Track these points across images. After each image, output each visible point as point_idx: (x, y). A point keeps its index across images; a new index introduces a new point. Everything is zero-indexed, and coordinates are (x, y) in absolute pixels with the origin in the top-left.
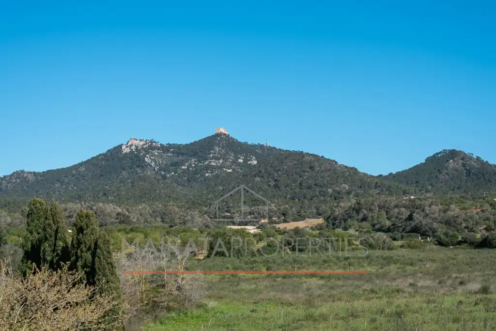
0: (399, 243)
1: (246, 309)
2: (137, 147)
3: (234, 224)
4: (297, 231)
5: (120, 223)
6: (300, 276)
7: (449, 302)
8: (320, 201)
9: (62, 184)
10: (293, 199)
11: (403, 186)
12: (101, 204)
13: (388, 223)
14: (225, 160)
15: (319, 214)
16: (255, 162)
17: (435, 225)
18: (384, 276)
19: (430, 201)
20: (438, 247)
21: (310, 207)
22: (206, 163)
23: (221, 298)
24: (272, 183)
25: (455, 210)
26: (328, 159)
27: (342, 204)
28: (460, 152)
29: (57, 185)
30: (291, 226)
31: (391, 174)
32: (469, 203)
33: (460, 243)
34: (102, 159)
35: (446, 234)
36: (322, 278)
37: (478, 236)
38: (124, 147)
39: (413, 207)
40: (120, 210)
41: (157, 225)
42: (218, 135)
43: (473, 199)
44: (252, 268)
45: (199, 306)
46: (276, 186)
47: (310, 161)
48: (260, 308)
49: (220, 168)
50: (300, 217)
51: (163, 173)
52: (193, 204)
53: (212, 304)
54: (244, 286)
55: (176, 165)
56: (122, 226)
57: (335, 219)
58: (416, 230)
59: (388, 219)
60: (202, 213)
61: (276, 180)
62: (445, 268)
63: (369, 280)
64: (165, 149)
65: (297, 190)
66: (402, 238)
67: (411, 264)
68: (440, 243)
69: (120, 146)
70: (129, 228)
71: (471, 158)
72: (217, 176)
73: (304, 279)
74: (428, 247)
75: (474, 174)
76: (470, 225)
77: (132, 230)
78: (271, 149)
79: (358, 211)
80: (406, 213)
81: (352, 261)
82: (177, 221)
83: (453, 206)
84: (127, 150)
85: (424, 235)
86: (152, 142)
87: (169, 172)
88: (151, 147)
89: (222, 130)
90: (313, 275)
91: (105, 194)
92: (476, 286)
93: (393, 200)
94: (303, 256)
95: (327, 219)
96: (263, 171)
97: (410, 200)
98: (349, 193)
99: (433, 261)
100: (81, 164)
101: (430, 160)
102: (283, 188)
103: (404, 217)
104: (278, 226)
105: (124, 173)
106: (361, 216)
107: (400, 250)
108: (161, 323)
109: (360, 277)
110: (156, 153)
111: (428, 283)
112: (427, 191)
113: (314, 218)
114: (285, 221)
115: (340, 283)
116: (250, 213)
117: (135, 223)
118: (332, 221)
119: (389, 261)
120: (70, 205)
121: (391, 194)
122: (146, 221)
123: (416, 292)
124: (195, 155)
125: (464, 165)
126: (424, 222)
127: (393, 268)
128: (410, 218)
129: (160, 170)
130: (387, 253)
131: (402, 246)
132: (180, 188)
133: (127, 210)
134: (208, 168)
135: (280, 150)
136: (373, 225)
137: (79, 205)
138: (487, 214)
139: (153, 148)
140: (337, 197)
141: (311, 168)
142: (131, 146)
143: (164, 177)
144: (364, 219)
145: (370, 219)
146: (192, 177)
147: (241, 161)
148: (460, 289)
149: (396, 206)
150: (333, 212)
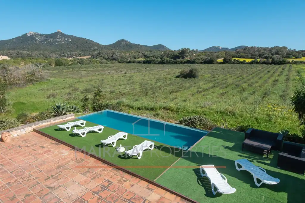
0: (109, 62)
1: (62, 80)
2: (32, 34)
3: (66, 57)
4: (81, 59)
5: (29, 56)
6: (81, 71)
7: (116, 76)
8: (90, 52)
9: (8, 44)
10: (82, 50)
11: (112, 48)
12: (21, 51)
13: (107, 57)
14: (61, 39)
15: (89, 55)
16: (71, 40)
17: (118, 58)
18: (103, 70)
19: (117, 52)
20: (119, 63)
21: (87, 53)
22: (56, 40)
23: (56, 77)
24: (76, 46)
25: (123, 54)
26: (91, 40)
27: (95, 52)
28: (125, 40)
29: (6, 45)
30: (80, 58)
31: (108, 45)
32: (126, 53)
33: (124, 62)
34: (21, 38)
35: (121, 60)
36: (87, 71)
37: (128, 60)
38: (28, 34)
39: (113, 53)
40: (28, 53)
41: (41, 57)
42: (58, 32)
43: (128, 51)
44: (68, 69)
45: (47, 80)
46: (77, 47)
47: (86, 41)
48: (66, 80)
49: (60, 41)
50: (84, 55)
51: (42, 42)
52: (53, 51)
53: (52, 79)
54: (64, 74)
55: (46, 40)
56: (30, 58)
57: (94, 56)
58: (114, 59)
59: (107, 56)
60: (55, 54)
61: (77, 46)
62: (118, 68)
63: (99, 72)
64: (42, 35)
65: (83, 48)
66: (111, 61)
67: (111, 67)
68: (119, 62)
69: (27, 34)
70: (32, 58)
71: (127, 42)
72: (59, 44)
73: (82, 72)
74: (116, 63)
75: (128, 46)
76: (127, 58)
77: (33, 59)
78: (75, 37)
79: (99, 54)
80: (111, 55)
81: (95, 67)
82: (48, 56)
83: (122, 53)
84: (29, 35)
85: (116, 60)
86: (37, 33)
87: (44, 42)
88: (37, 34)
89: (59, 31)
90: (84, 71)
91: (23, 48)
92: (124, 72)
93: (108, 51)
94: (83, 66)
95: (91, 56)
96: (73, 43)
97: (113, 52)
98: (97, 49)
99: (116, 66)
100: (14, 39)
101: (118, 42)
102: (79, 48)
103: (111, 56)
104: (78, 58)
105: (29, 42)
106: (100, 55)
107: (109, 64)
108: (34, 85)
109: (97, 71)
110: (39, 36)
111: (113, 72)
112: (117, 49)
113: (88, 55)
114: (80, 56)
115: (91, 72)
116: (70, 54)
117: (34, 57)
118: (93, 57)
119: (106, 66)
120: (11, 51)
121: (108, 50)
122: (38, 56)
123: (109, 74)
124: (52, 37)
125: (126, 43)
126: (116, 57)
127: (106, 68)
128: (112, 56)
129: (41, 41)
130: (106, 65)
131: (110, 63)
132: (48, 47)
133: (31, 53)
134: (56, 41)
135: (78, 37)
136: (103, 58)
137: (14, 51)
138: (130, 55)
139: (38, 35)
140: (94, 50)
141: (86, 42)
142: (30, 34)
143: (43, 44)
144: (101, 56)
145: (103, 56)
146: (52, 44)
147: (66, 40)
148: (120, 73)
149: (109, 53)
150: (93, 54)
